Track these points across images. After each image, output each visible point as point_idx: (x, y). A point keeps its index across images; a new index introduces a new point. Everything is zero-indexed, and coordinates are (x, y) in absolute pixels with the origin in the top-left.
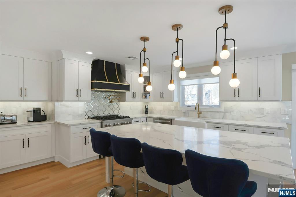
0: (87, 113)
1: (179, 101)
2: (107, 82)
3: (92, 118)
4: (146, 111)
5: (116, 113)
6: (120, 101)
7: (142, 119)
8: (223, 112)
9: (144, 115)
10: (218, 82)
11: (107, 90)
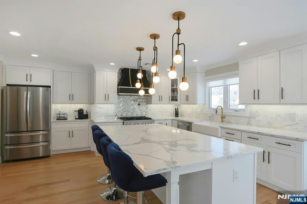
0: (116, 114)
1: (205, 104)
2: (130, 87)
3: (120, 119)
4: (177, 114)
5: (144, 114)
6: (148, 104)
7: (167, 122)
8: (248, 117)
9: (174, 118)
10: (238, 83)
11: (130, 94)
